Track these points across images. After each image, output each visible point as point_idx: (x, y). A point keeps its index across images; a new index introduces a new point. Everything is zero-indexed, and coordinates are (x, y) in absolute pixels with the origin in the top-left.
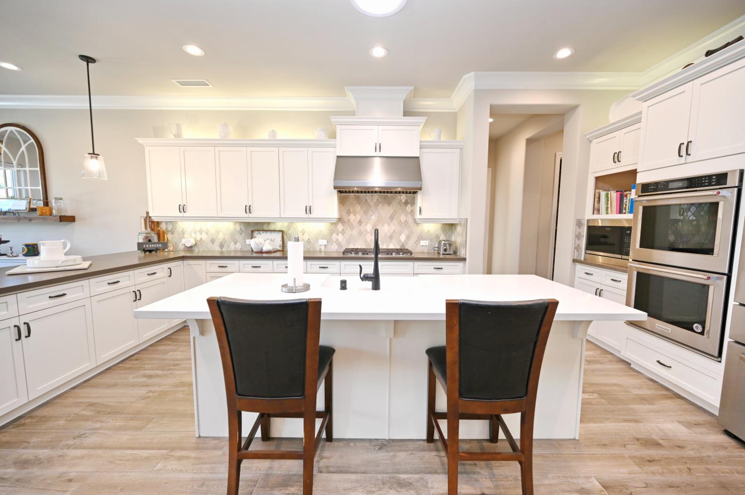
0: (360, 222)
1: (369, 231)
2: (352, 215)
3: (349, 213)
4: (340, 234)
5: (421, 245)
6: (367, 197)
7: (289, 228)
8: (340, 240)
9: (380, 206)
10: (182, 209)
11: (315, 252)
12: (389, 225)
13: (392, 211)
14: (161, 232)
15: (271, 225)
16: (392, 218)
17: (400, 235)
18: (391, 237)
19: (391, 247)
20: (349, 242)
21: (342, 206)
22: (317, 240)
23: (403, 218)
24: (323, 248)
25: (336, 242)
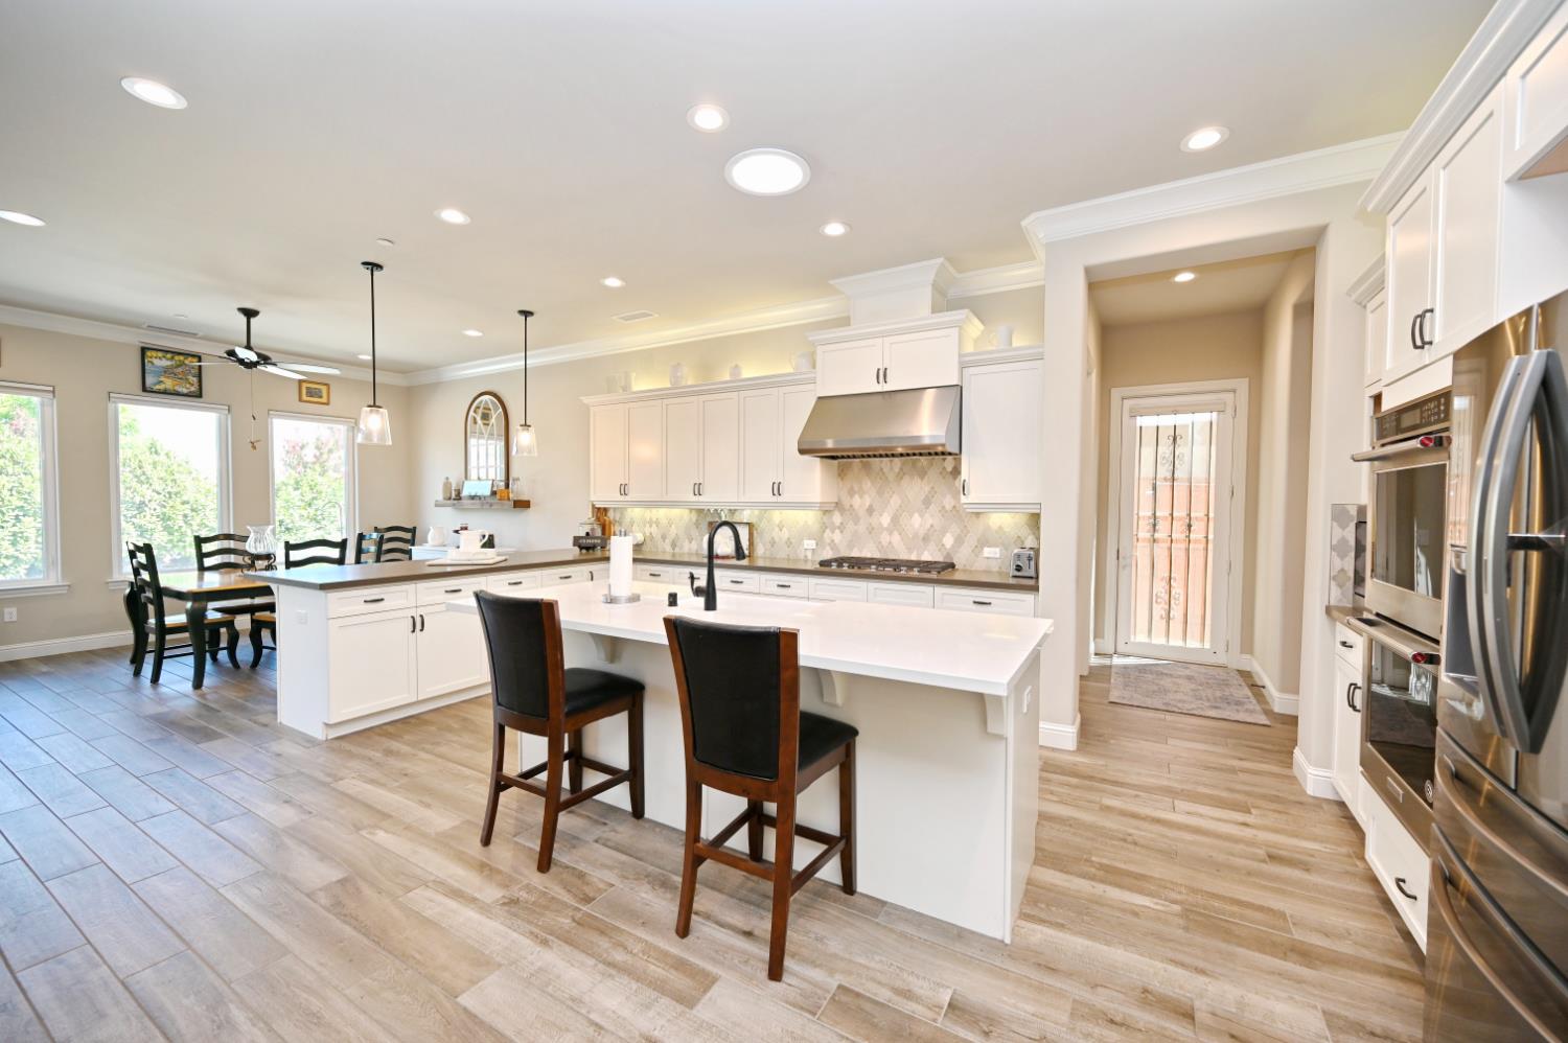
0: (870, 511)
1: (885, 525)
2: (857, 496)
3: (851, 493)
4: (837, 531)
5: (986, 555)
6: (883, 465)
7: (760, 518)
8: (836, 541)
9: (907, 478)
10: (623, 490)
11: (796, 560)
12: (922, 516)
13: (927, 489)
14: (607, 523)
15: (737, 513)
16: (927, 502)
17: (944, 536)
18: (926, 539)
19: (926, 557)
20: (851, 546)
21: (841, 483)
22: (800, 542)
23: (948, 502)
24: (809, 554)
25: (829, 544)
